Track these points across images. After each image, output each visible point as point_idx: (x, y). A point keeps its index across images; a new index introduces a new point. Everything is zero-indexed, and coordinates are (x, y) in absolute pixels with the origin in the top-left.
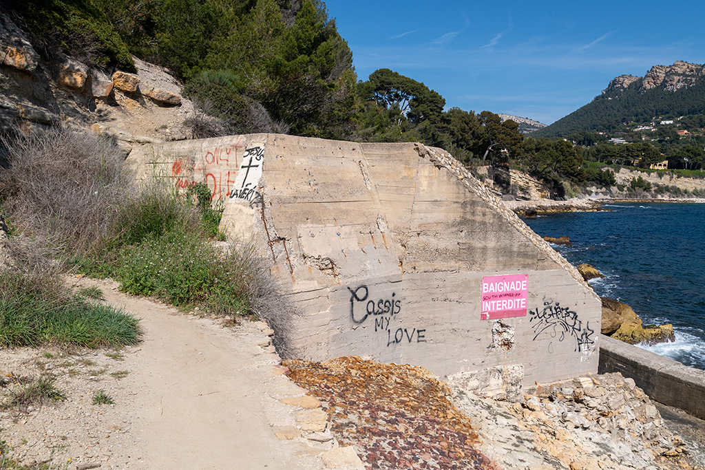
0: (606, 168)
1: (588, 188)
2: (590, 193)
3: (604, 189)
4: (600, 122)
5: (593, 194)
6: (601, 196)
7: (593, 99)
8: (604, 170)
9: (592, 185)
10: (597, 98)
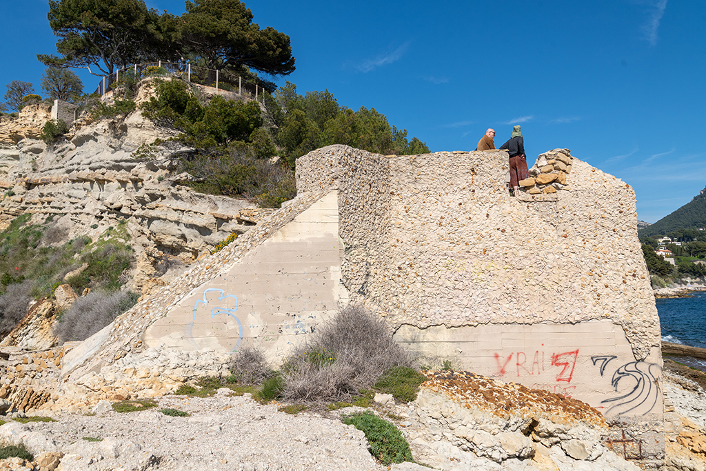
0: (698, 262)
1: (683, 279)
2: (686, 283)
3: (698, 279)
4: (700, 219)
5: (689, 284)
6: (696, 285)
7: (693, 198)
8: (696, 263)
9: (687, 276)
10: (695, 198)
